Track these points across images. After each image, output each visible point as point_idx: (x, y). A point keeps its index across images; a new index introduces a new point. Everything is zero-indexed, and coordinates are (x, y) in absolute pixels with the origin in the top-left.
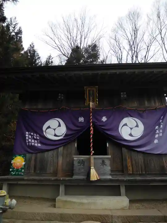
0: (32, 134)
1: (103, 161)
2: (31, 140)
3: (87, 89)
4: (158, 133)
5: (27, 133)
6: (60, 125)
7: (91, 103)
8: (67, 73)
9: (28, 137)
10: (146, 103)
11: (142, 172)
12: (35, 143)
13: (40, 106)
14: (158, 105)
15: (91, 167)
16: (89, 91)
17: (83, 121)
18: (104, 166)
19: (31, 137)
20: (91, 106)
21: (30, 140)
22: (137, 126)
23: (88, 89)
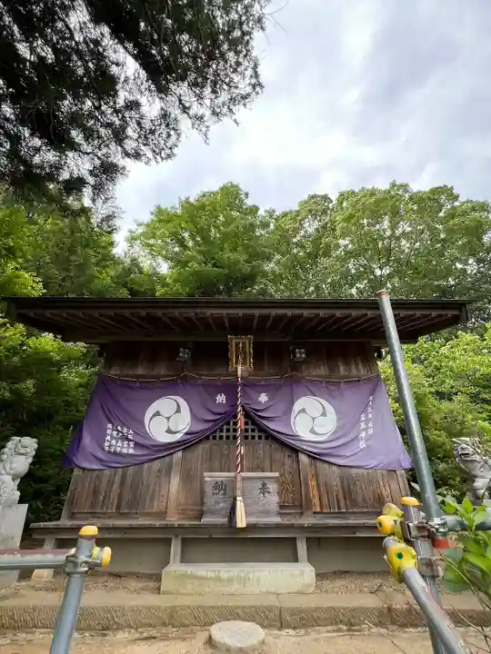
0: (119, 428)
1: (264, 485)
2: (117, 442)
3: (233, 340)
4: (364, 429)
5: (110, 426)
6: (178, 411)
7: (239, 368)
8: (198, 311)
9: (111, 436)
10: (342, 368)
11: (339, 508)
12: (122, 447)
13: (140, 371)
14: (363, 372)
15: (238, 498)
16: (237, 344)
17: (224, 402)
18: (266, 495)
19: (118, 434)
20: (239, 373)
21: (114, 442)
22: (324, 414)
23: (234, 342)
